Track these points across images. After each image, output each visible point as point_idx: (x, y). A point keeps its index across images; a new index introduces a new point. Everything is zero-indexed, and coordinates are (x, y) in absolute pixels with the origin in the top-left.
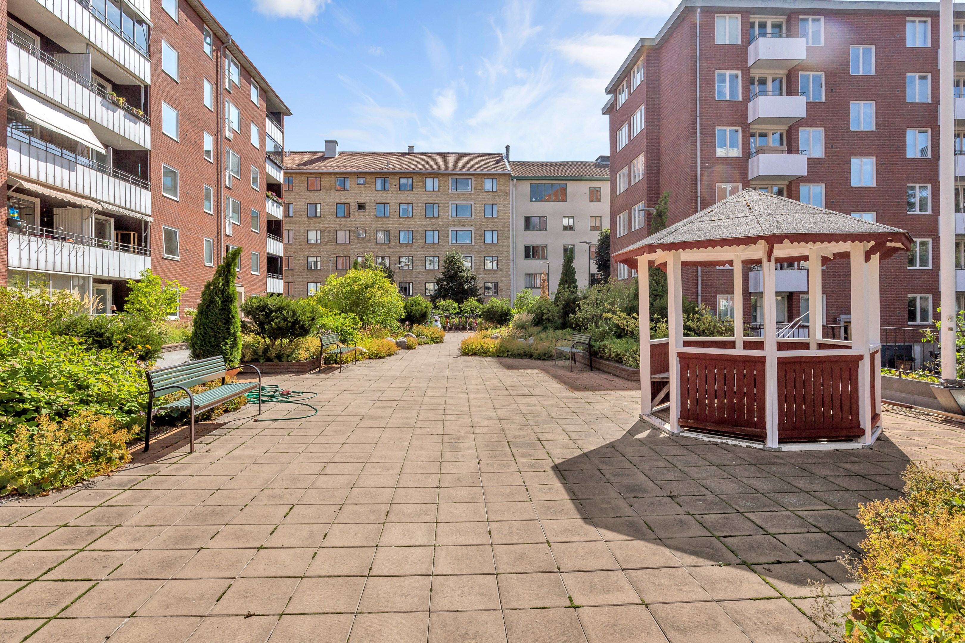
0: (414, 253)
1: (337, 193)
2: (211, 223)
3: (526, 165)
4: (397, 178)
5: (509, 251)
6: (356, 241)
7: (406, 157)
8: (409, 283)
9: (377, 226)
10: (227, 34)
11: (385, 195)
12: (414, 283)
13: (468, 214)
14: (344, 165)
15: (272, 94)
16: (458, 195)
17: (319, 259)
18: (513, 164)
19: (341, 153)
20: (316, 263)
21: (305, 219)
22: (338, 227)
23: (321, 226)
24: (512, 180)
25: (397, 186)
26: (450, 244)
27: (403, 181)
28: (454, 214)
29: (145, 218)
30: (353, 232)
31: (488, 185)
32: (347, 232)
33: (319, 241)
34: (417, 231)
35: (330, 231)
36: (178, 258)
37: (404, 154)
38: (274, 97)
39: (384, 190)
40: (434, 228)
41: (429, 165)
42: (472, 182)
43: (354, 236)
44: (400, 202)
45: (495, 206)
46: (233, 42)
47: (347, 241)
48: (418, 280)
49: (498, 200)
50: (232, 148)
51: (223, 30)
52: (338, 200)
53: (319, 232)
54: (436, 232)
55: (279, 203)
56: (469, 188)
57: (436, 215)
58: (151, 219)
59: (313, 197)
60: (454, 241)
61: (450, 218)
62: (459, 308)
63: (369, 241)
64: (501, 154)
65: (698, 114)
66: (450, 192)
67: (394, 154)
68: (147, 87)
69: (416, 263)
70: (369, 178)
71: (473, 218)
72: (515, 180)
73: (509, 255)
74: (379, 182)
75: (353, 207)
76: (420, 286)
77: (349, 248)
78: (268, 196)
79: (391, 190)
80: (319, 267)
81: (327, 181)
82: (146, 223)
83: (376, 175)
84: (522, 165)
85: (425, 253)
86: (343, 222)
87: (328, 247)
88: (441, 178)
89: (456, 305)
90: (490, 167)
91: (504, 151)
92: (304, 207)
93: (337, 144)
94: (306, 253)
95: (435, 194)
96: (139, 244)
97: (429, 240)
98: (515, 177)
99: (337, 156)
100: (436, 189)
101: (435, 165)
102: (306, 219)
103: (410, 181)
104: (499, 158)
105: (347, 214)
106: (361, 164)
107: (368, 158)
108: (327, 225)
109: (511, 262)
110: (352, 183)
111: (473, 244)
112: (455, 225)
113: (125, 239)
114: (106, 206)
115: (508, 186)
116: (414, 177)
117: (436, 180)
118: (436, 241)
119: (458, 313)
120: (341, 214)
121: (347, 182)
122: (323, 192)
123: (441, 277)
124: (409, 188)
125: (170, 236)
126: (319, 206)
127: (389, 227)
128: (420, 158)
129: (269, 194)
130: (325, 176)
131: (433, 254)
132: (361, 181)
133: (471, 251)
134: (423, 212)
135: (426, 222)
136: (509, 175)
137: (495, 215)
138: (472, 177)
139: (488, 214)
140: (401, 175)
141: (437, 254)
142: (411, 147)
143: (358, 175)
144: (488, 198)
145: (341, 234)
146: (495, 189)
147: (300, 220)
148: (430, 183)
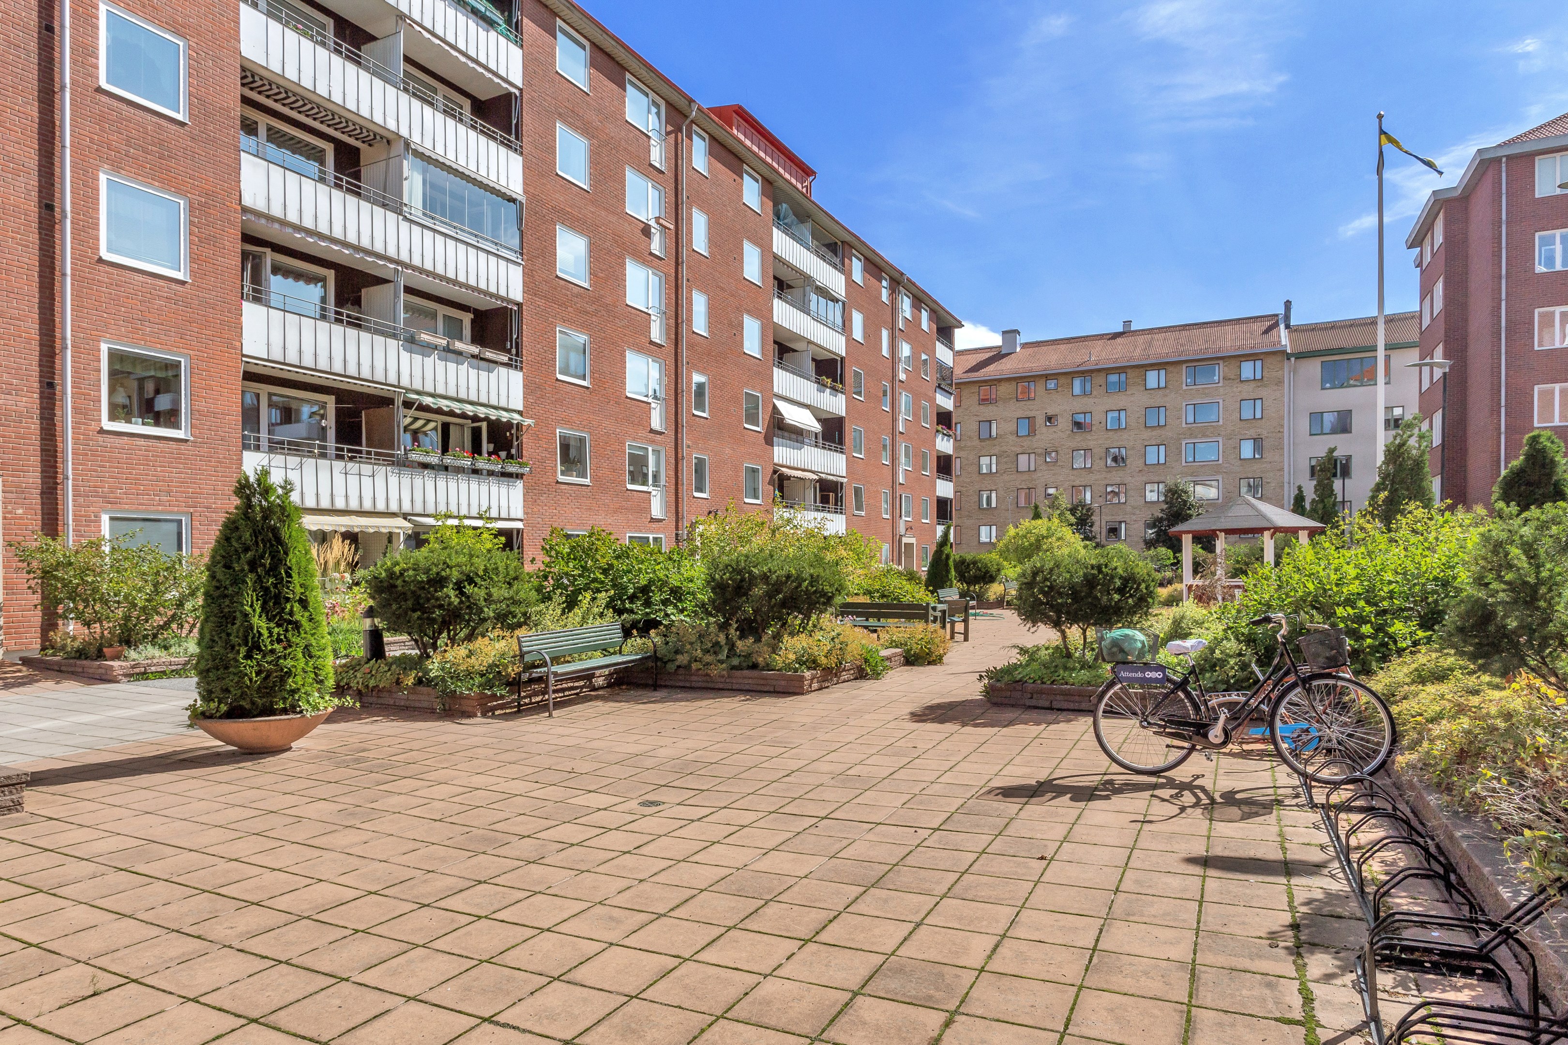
0: (1128, 479)
1: (1018, 404)
2: (887, 472)
3: (1321, 329)
4: (1103, 374)
5: (1282, 469)
6: (1044, 467)
7: (1119, 340)
8: (1120, 522)
9: (1073, 444)
10: (902, 274)
11: (1085, 400)
12: (1128, 521)
13: (1214, 418)
14: (1028, 365)
15: (942, 312)
16: (1198, 390)
17: (994, 495)
18: (1296, 330)
19: (1025, 346)
20: (989, 499)
21: (976, 442)
22: (1019, 450)
23: (996, 450)
24: (1288, 359)
25: (1104, 386)
26: (1184, 464)
27: (1113, 378)
28: (1191, 419)
29: (840, 479)
30: (1039, 455)
31: (1247, 370)
32: (1032, 456)
33: (994, 470)
34: (1133, 448)
35: (1008, 456)
36: (863, 513)
37: (1116, 336)
38: (945, 314)
39: (1085, 394)
40: (1159, 442)
41: (1152, 352)
42: (1220, 371)
43: (1040, 460)
44: (1108, 407)
45: (1258, 403)
46: (908, 279)
47: (1032, 468)
48: (1134, 518)
49: (1263, 393)
50: (905, 389)
51: (898, 271)
52: (1020, 414)
53: (994, 458)
54: (1162, 448)
55: (949, 436)
56: (1216, 378)
57: (1162, 423)
58: (845, 480)
59: (987, 412)
60: (1191, 459)
61: (1184, 425)
62: (1175, 558)
63: (1062, 467)
64: (1277, 315)
65: (1504, 296)
66: (1184, 387)
67: (1101, 337)
68: (842, 358)
69: (1131, 493)
70: (1063, 380)
71: (1221, 423)
72: (1293, 359)
73: (1283, 476)
74: (1077, 383)
75: (1040, 420)
76: (1136, 526)
77: (1035, 476)
78: (938, 431)
79: (1094, 393)
80: (994, 505)
81: (1004, 390)
82: (842, 484)
83: (1071, 375)
84: (1313, 330)
85: (1144, 479)
86: (1026, 443)
87: (1006, 477)
88: (1170, 369)
89: (1170, 553)
90: (1252, 340)
91: (1281, 311)
92: (975, 426)
93: (1019, 333)
94: (977, 487)
95: (1161, 392)
96: (836, 504)
97: (1151, 459)
98: (1292, 355)
99: (1018, 349)
100: (1162, 384)
101: (1163, 349)
102: (978, 441)
103: (1123, 376)
104: (1271, 324)
105: (1032, 432)
106: (1052, 360)
107: (1062, 347)
108: (1005, 448)
109: (1286, 485)
110: (1038, 389)
111: (1220, 462)
112: (1191, 436)
113: (825, 500)
114: (823, 476)
115: (1282, 369)
116: (1129, 371)
117: (1163, 372)
118: (1162, 461)
119: (1172, 564)
120: (1023, 432)
121: (1032, 387)
122: (1000, 403)
123: (1160, 515)
124: (1121, 388)
125: (857, 491)
126: (994, 426)
127: (1091, 444)
128: (1141, 339)
129: (940, 428)
130: (1003, 383)
131: (1156, 479)
132: (1051, 384)
133: (1218, 472)
134: (1142, 420)
135: (1146, 434)
136: (1284, 352)
137: (1258, 415)
138: (1221, 362)
139: (1247, 414)
140: (1108, 371)
141: (1162, 479)
142: (1127, 323)
143: (1047, 377)
144: (1247, 390)
145: (1023, 459)
146: (1258, 376)
147: (969, 444)
148: (1153, 378)
